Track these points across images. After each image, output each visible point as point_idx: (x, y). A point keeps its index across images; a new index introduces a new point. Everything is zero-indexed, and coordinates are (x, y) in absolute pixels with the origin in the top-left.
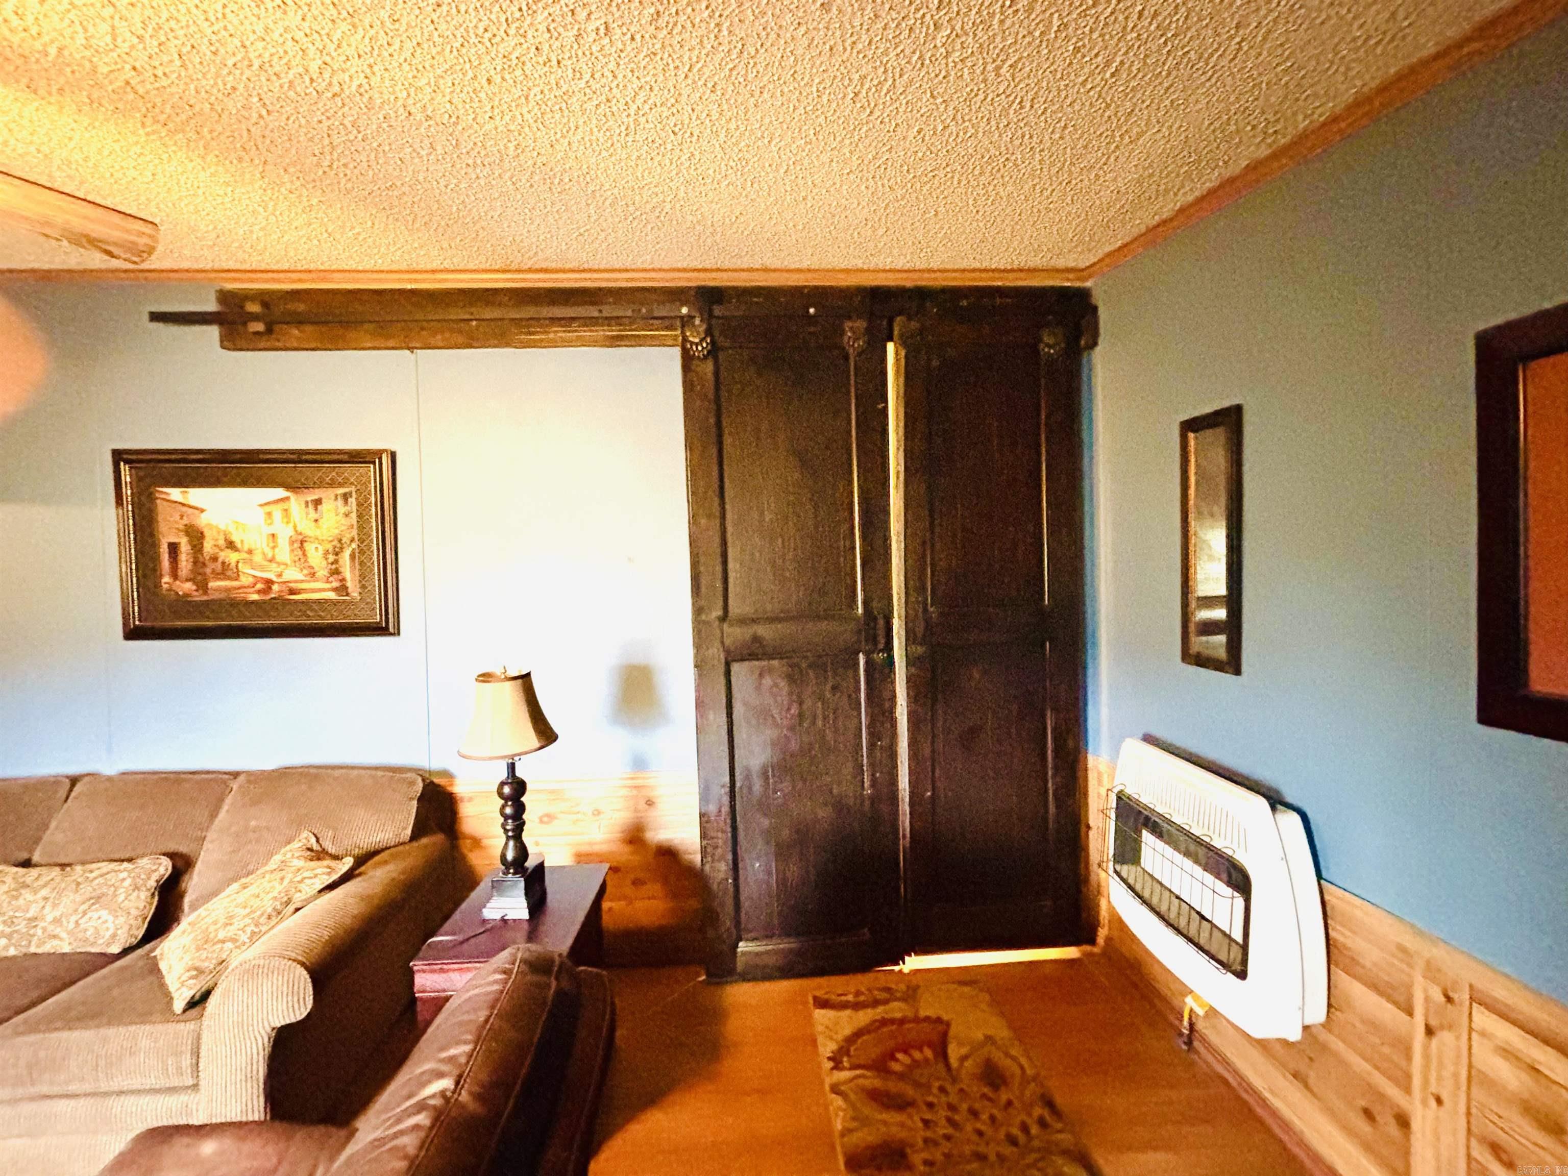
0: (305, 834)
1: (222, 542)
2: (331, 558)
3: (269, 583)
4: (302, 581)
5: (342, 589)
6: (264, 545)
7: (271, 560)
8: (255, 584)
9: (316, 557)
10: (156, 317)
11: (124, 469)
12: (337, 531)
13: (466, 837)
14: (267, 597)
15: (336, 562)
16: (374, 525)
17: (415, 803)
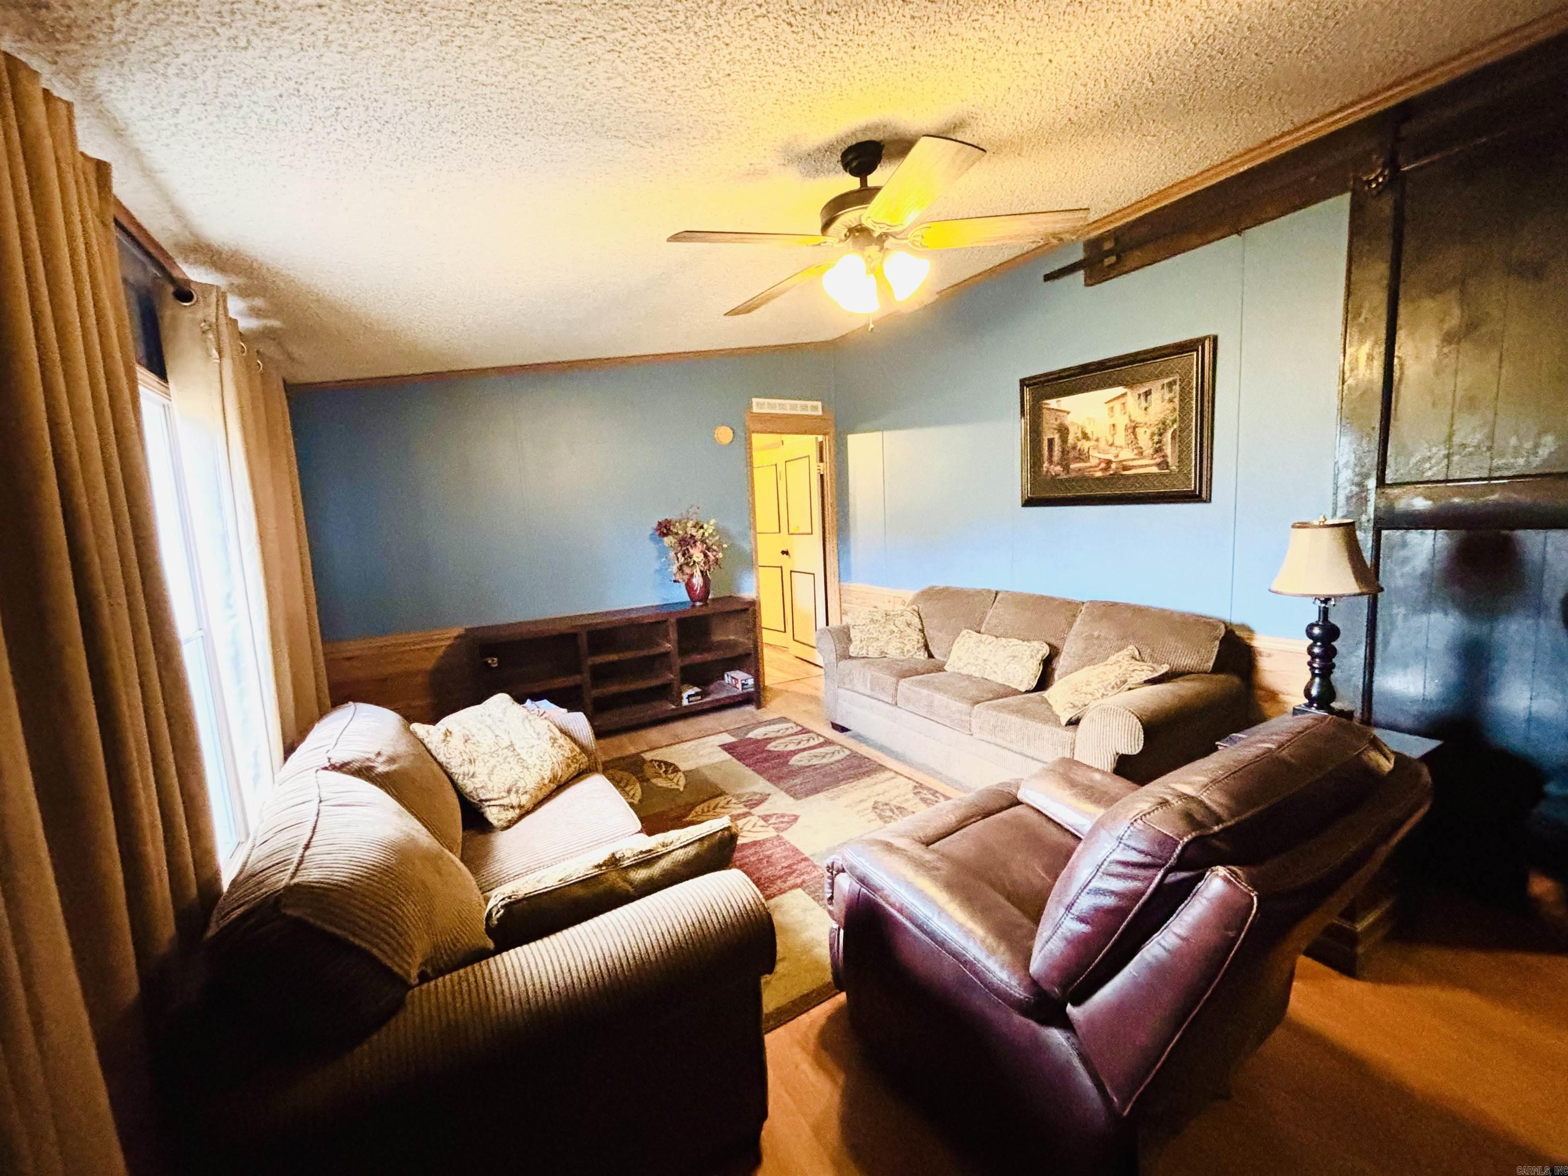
0: (1131, 647)
1: (1080, 435)
2: (1156, 438)
3: (1109, 462)
4: (1134, 460)
5: (1164, 464)
6: (1107, 434)
7: (1112, 445)
8: (1100, 464)
9: (1145, 440)
10: (1048, 278)
11: (1026, 390)
12: (1162, 416)
13: (1262, 688)
14: (1108, 473)
15: (1160, 442)
16: (1194, 406)
17: (1217, 643)
